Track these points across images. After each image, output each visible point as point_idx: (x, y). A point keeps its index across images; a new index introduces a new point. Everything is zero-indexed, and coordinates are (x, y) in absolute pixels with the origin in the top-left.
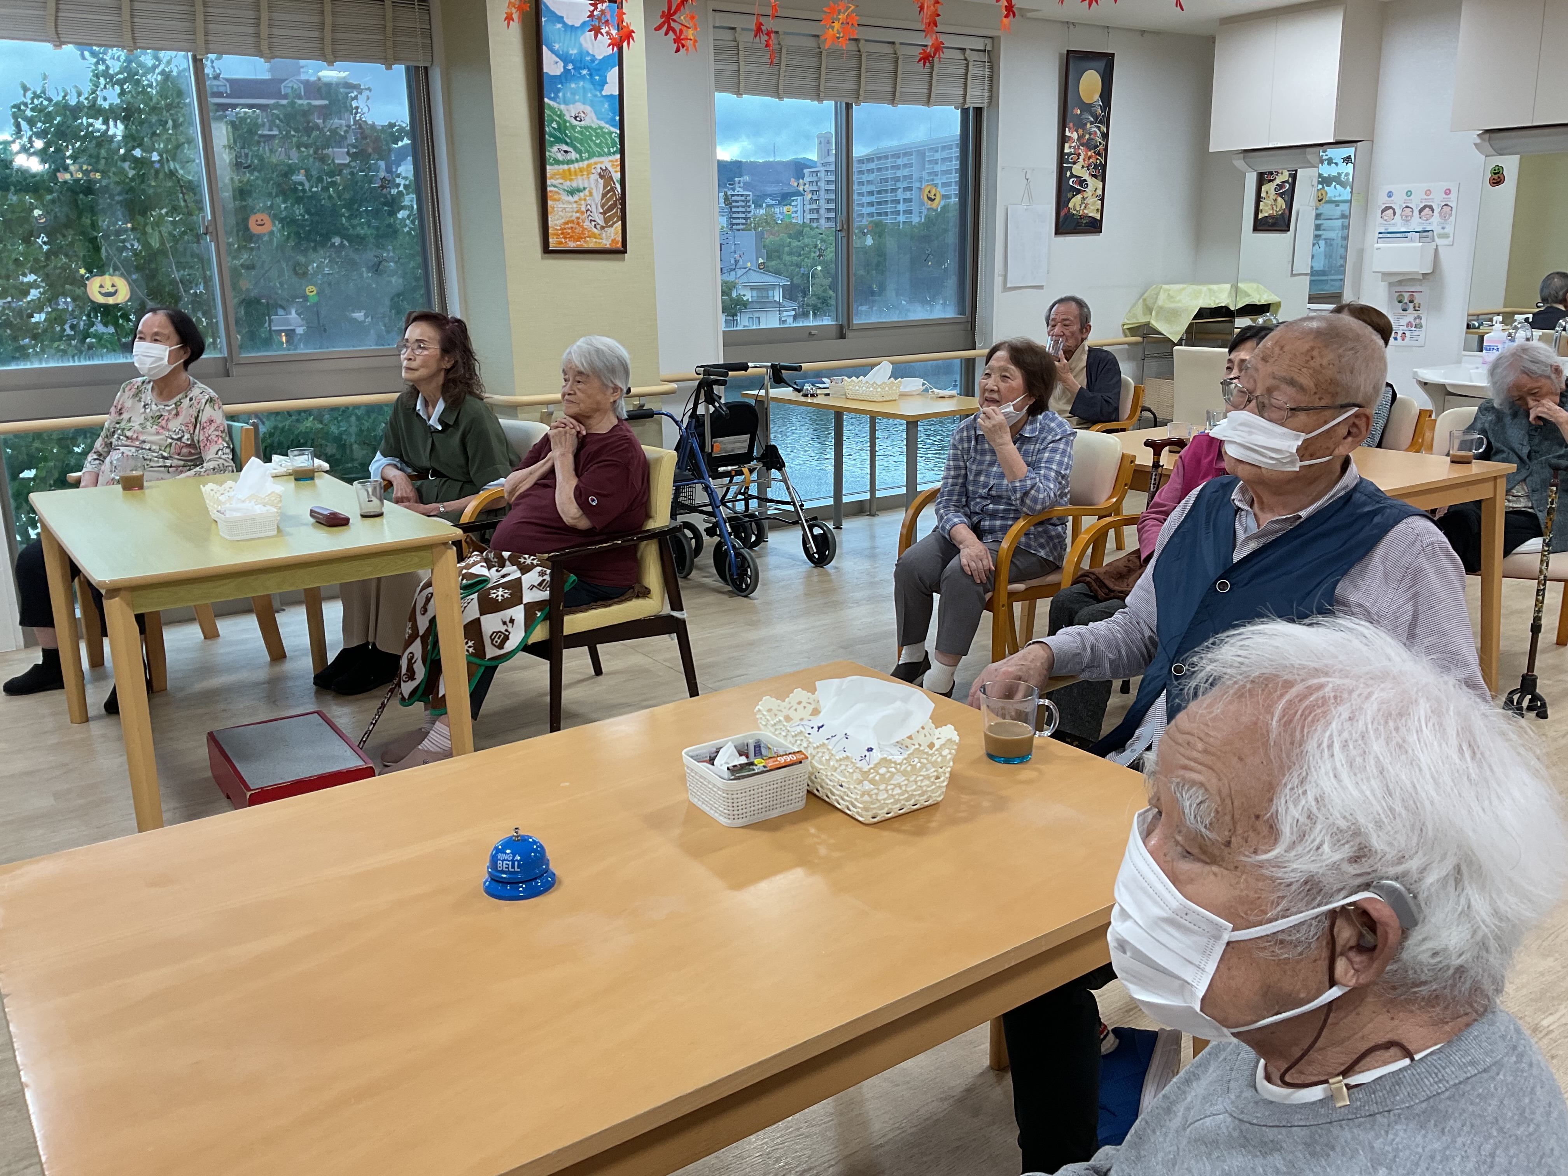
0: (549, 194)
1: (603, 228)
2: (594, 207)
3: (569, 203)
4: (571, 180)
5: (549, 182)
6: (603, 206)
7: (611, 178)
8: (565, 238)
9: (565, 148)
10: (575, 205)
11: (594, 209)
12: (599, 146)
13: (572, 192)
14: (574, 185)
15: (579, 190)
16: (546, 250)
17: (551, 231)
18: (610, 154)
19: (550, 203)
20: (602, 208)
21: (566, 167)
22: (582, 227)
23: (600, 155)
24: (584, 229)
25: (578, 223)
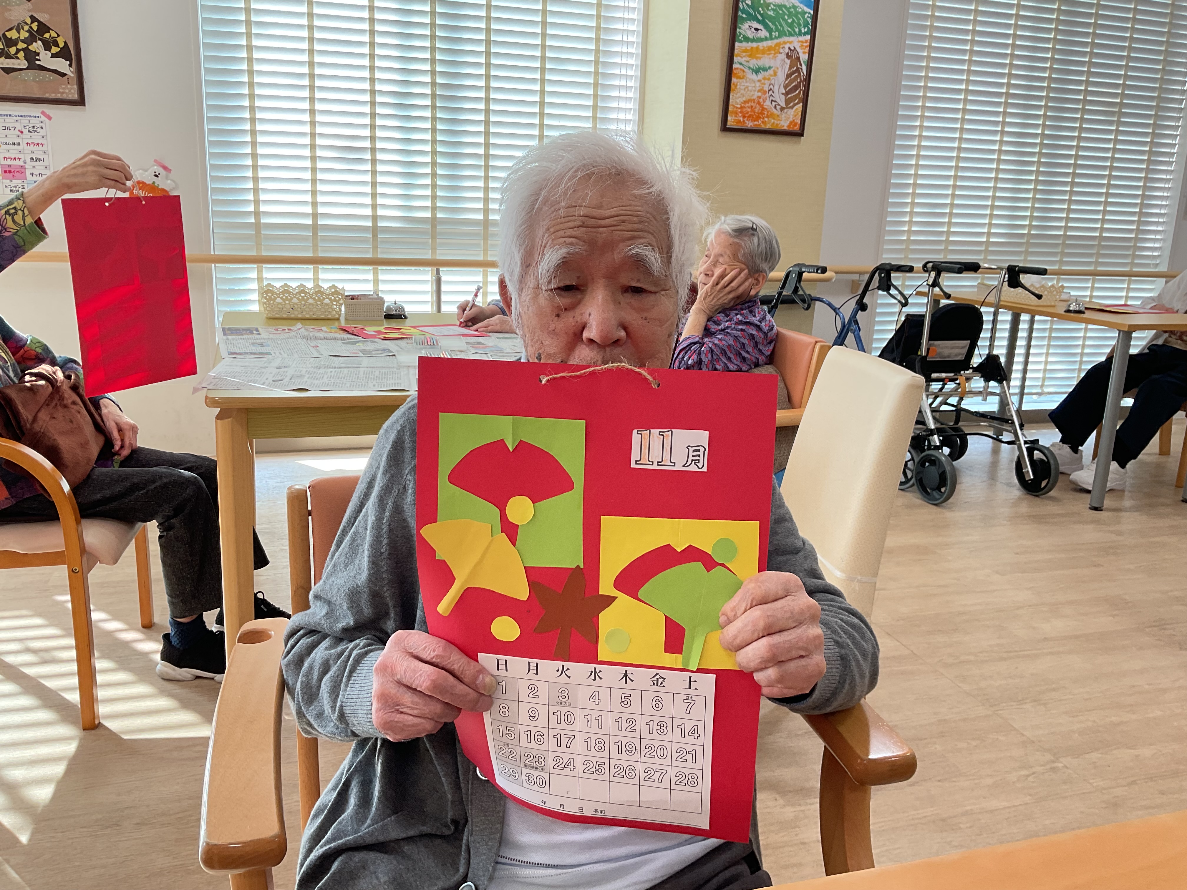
0: (734, 71)
1: (782, 109)
2: (776, 87)
3: (754, 81)
4: (757, 58)
5: (735, 59)
6: (785, 87)
7: (798, 58)
8: (744, 117)
9: (755, 25)
10: (758, 84)
11: (776, 90)
12: (791, 25)
13: (757, 71)
14: (760, 64)
15: (765, 70)
16: (725, 128)
17: (731, 108)
18: (800, 33)
19: (734, 80)
20: (785, 89)
21: (754, 45)
22: (762, 106)
23: (791, 35)
25: (759, 103)
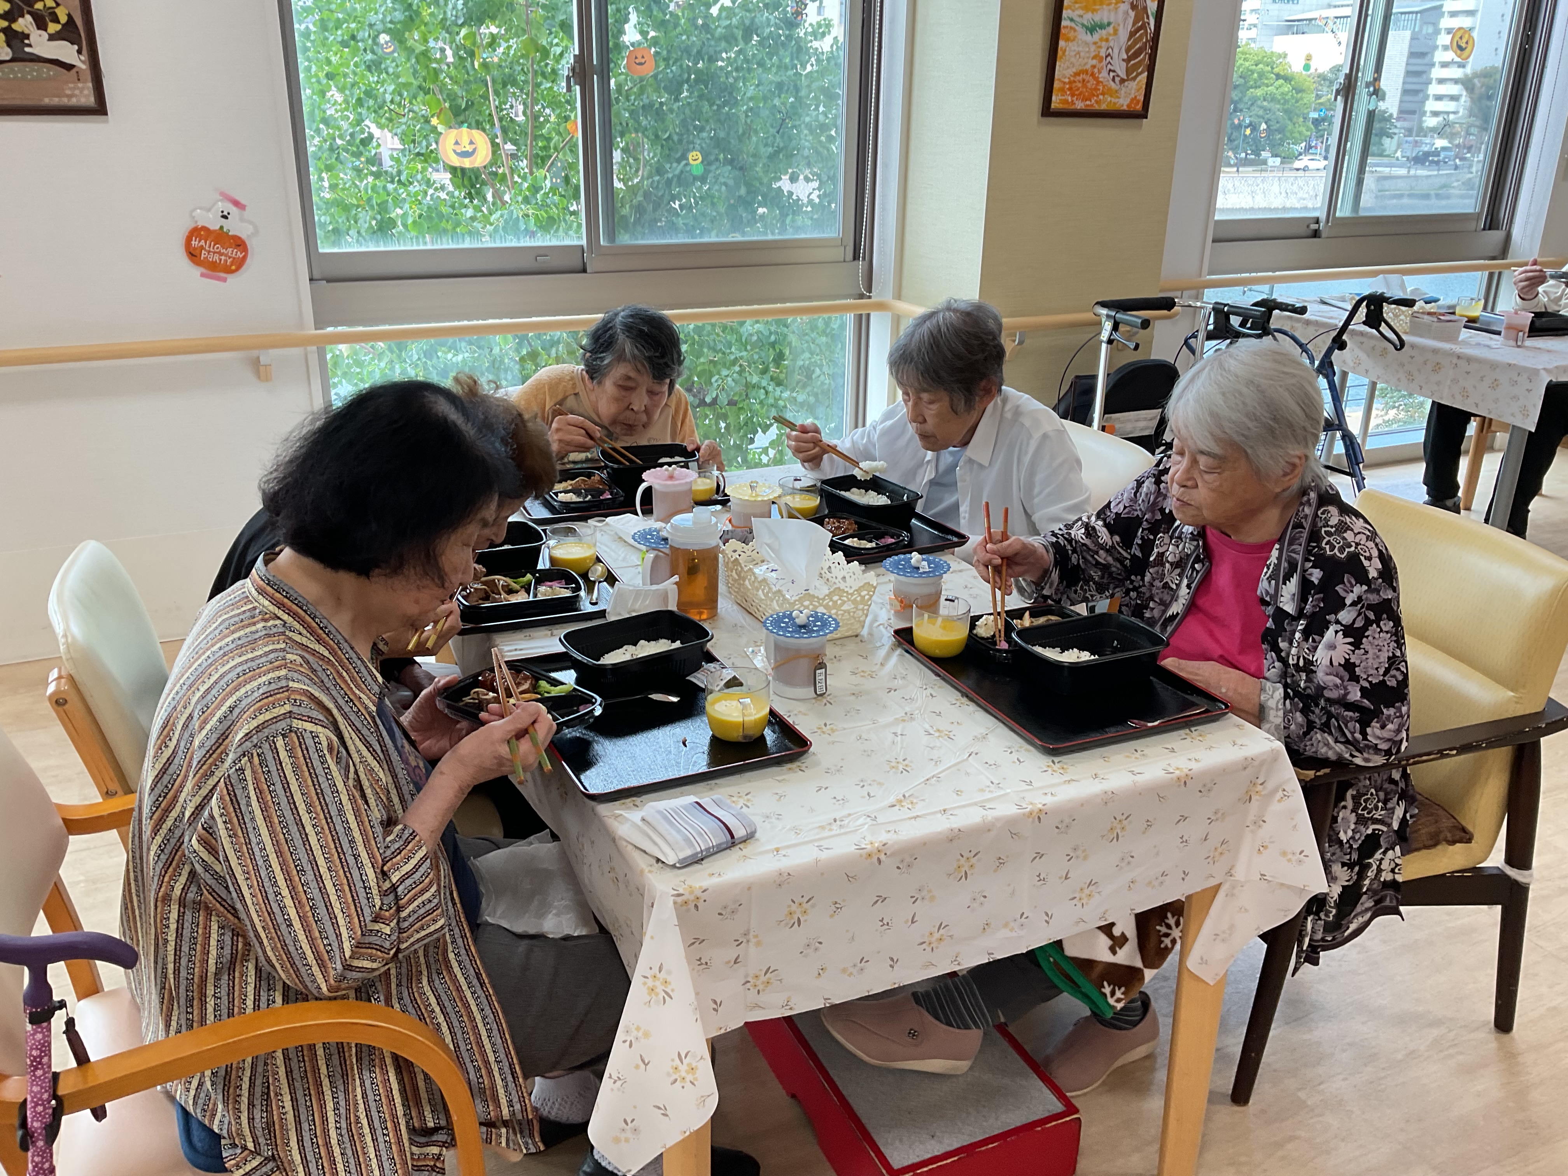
0: (1063, 31)
1: (1123, 81)
2: (1116, 51)
3: (1087, 44)
4: (1094, 11)
5: (1065, 14)
6: (1127, 51)
7: (1145, 8)
8: (1073, 95)
10: (1093, 48)
11: (1115, 55)
13: (1092, 30)
14: (1097, 18)
15: (1102, 27)
16: (1047, 111)
17: (1057, 85)
19: (1062, 43)
20: (1127, 52)
22: (1096, 79)
24: (1099, 82)
25: (1093, 75)
